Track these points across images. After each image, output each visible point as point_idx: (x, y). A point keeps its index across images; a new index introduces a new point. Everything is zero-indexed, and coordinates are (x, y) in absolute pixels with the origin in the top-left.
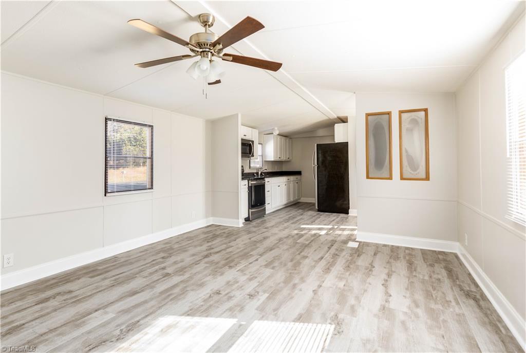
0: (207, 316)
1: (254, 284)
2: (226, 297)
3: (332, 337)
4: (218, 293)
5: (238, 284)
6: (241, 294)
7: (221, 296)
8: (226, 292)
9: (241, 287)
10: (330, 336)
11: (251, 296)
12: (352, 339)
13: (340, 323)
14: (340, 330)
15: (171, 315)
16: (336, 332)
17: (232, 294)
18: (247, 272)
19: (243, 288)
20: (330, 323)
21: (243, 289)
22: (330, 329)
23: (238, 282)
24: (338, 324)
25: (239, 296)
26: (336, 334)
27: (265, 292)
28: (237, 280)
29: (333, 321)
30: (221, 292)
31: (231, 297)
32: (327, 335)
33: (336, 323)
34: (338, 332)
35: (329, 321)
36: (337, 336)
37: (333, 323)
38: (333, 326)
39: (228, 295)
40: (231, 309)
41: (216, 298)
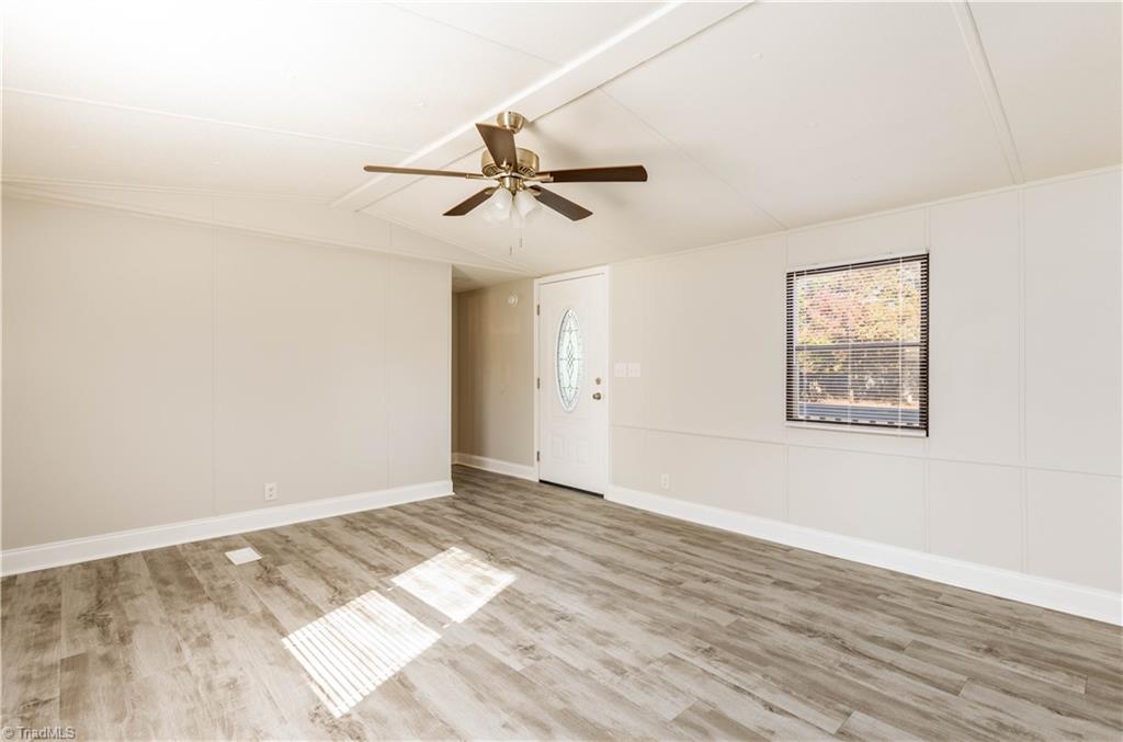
3: (319, 700)
10: (323, 698)
12: (286, 723)
13: (335, 731)
14: (318, 720)
16: (321, 711)
20: (348, 716)
22: (336, 706)
24: (336, 727)
26: (318, 708)
29: (350, 724)
32: (328, 696)
33: (340, 726)
34: (318, 714)
35: (355, 717)
36: (313, 708)
37: (344, 720)
38: (337, 715)
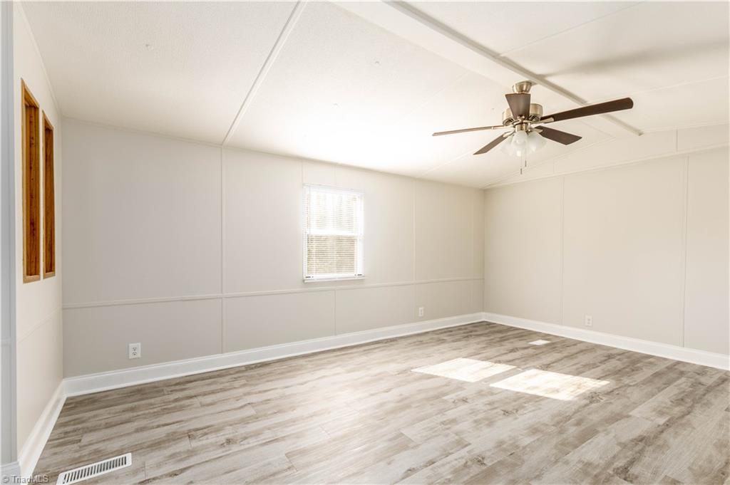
0: (518, 393)
1: (451, 414)
2: (496, 406)
4: (506, 413)
5: (476, 418)
6: (477, 405)
7: (503, 408)
8: (495, 411)
9: (472, 413)
11: (465, 400)
15: (560, 401)
17: (489, 407)
18: (453, 438)
19: (470, 412)
21: (471, 410)
23: (476, 421)
25: (480, 404)
27: (445, 401)
28: (475, 424)
30: (503, 412)
31: (489, 404)
39: (492, 407)
40: (492, 394)
41: (509, 408)
